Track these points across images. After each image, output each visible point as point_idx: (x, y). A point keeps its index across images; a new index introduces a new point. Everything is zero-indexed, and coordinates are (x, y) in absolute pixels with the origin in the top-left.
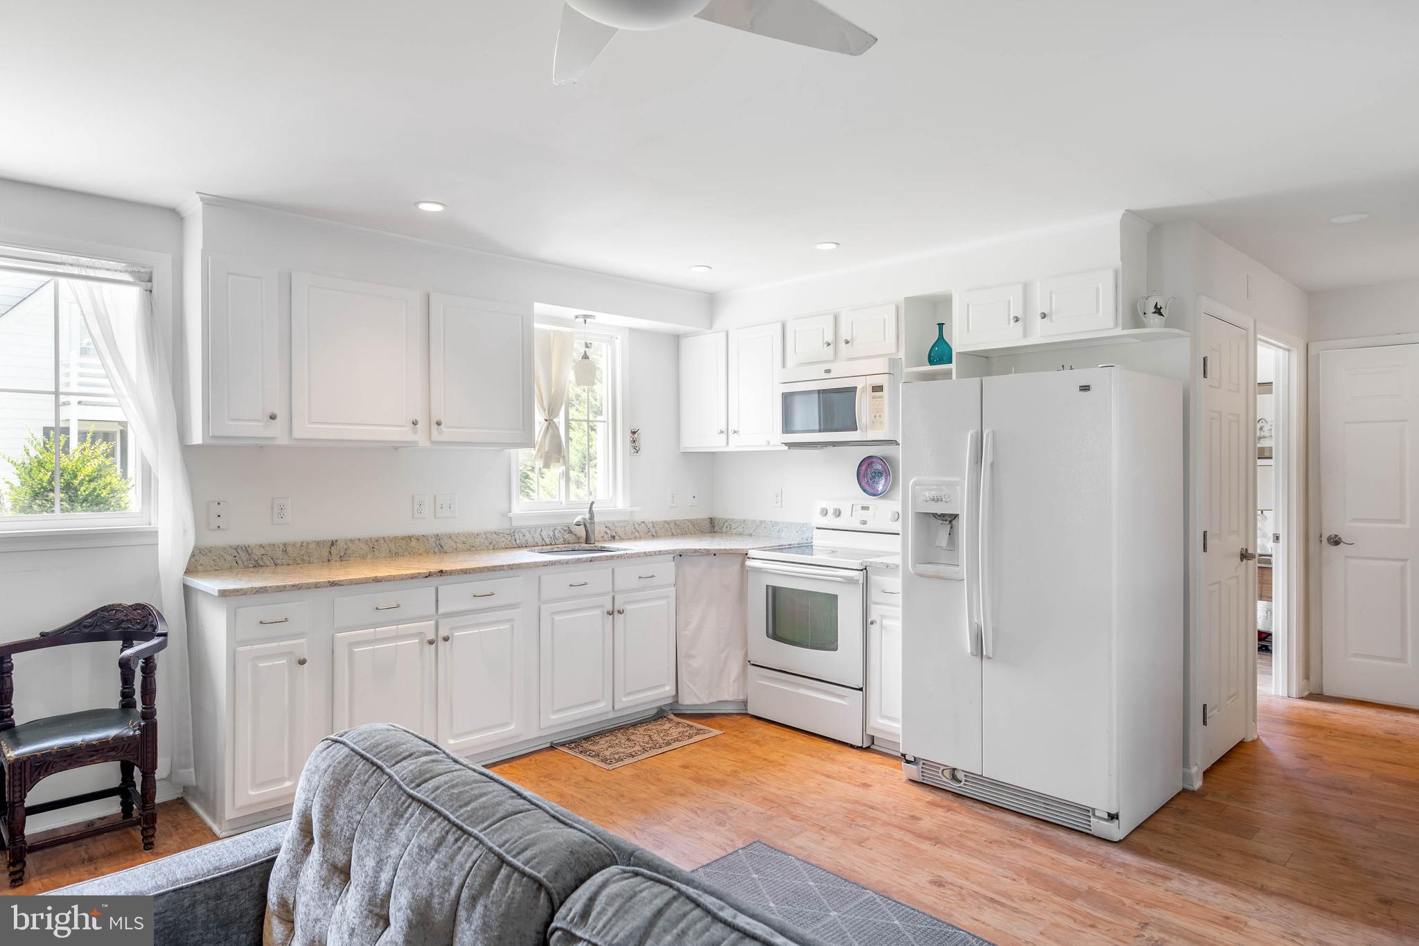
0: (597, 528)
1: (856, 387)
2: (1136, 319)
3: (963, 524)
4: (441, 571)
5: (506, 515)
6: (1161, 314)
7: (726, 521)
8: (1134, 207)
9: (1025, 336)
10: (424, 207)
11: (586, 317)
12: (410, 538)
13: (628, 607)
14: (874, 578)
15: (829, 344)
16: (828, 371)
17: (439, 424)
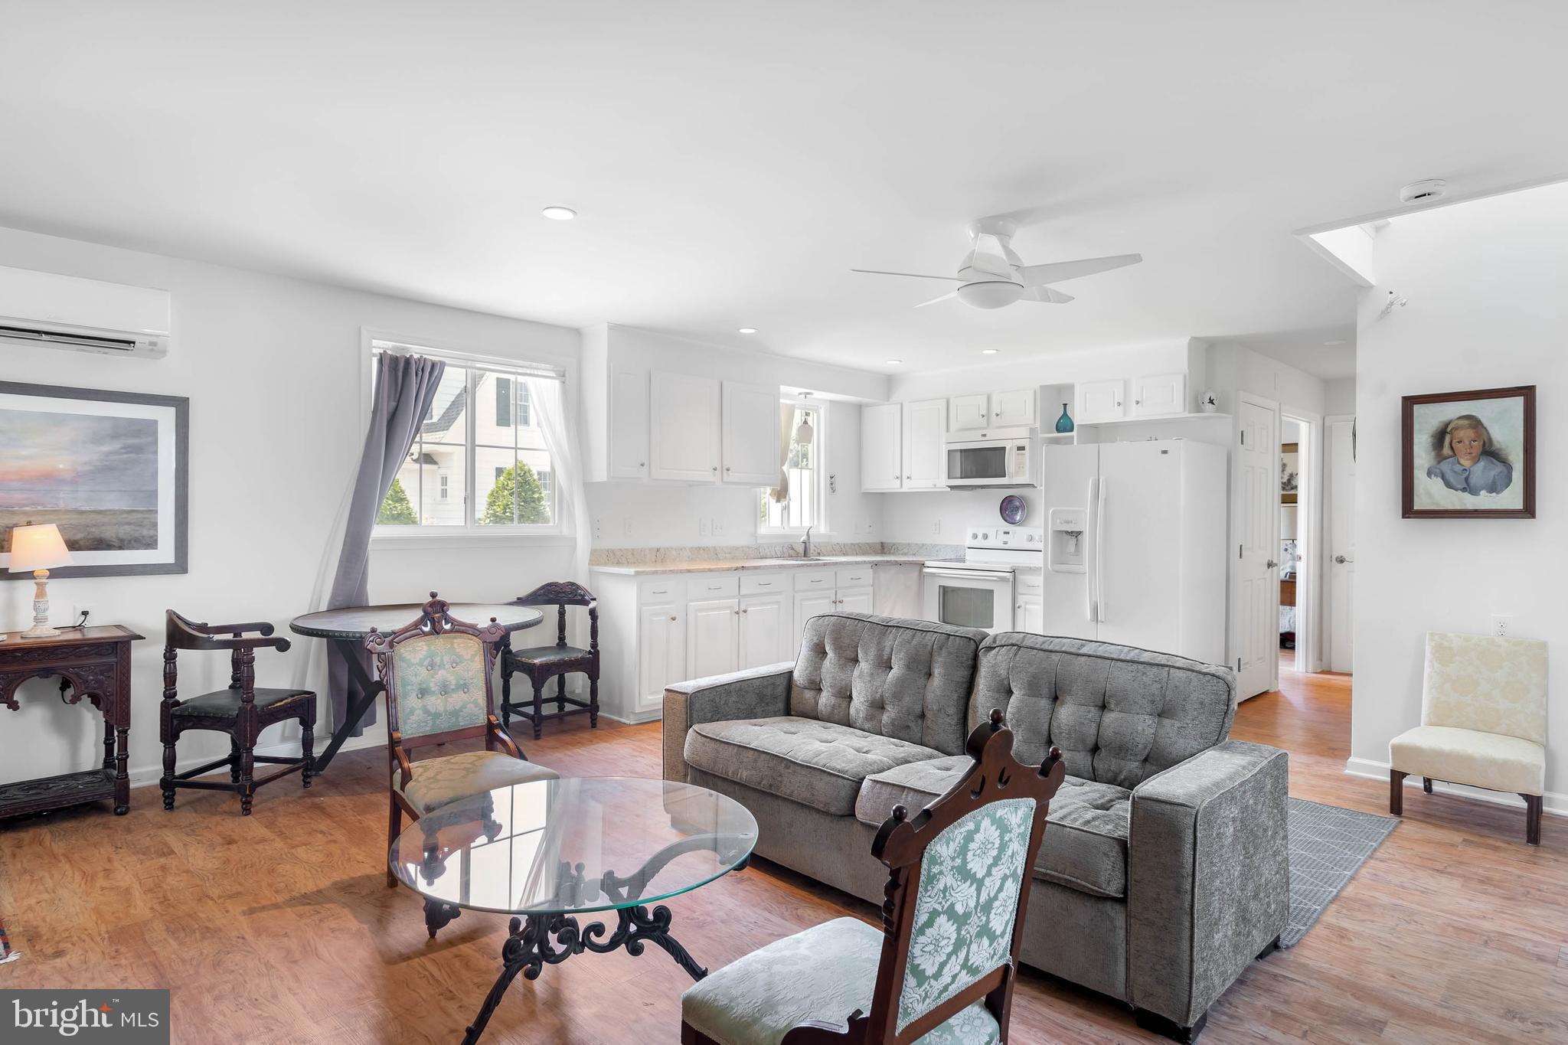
0: (812, 545)
1: (1005, 448)
2: (1198, 407)
3: (1086, 539)
4: (743, 567)
5: (754, 535)
6: (1213, 404)
7: (894, 544)
8: (1198, 335)
9: (1125, 415)
10: (743, 331)
11: (808, 393)
12: (700, 548)
13: (844, 599)
14: (1021, 577)
15: (983, 416)
16: (984, 435)
17: (728, 470)
